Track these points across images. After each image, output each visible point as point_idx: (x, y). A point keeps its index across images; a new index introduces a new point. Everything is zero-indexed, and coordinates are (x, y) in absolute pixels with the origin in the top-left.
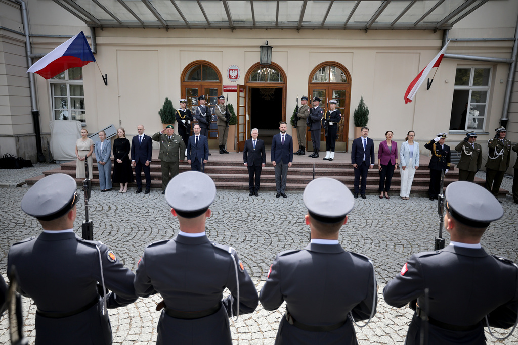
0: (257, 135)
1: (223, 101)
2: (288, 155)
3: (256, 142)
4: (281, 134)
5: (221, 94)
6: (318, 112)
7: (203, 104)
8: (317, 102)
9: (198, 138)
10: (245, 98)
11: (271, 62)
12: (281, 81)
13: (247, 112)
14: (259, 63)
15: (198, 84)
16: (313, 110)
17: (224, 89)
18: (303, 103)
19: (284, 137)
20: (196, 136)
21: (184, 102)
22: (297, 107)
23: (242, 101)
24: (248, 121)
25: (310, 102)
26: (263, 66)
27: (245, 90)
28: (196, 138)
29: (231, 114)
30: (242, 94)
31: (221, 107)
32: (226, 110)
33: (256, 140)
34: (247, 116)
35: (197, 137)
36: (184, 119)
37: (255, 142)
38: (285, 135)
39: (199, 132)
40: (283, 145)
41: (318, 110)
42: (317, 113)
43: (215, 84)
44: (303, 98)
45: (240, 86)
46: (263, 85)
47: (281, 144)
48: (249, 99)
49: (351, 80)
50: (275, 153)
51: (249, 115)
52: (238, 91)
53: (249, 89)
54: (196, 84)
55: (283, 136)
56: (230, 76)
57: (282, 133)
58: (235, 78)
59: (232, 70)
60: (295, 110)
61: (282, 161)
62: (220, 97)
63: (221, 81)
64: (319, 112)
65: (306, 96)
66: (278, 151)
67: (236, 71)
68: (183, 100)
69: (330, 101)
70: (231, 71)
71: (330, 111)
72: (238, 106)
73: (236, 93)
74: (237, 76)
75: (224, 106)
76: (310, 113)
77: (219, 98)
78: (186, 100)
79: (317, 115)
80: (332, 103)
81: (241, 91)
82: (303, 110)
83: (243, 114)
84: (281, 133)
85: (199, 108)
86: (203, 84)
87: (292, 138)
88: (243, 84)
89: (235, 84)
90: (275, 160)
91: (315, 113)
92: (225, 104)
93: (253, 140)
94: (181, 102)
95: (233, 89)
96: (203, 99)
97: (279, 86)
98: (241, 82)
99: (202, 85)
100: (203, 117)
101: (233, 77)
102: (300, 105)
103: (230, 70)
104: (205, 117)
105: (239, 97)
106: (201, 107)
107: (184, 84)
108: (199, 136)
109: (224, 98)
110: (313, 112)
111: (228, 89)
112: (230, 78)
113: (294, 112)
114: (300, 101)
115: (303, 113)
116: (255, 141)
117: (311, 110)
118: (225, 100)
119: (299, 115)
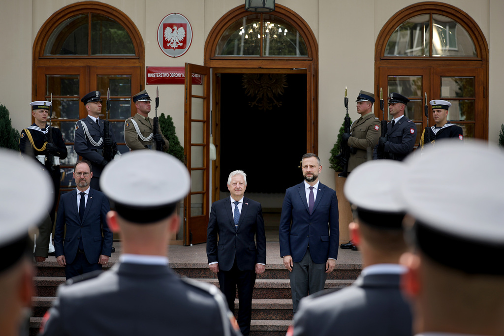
0: (243, 187)
1: (145, 107)
2: (324, 238)
3: (240, 207)
4: (307, 185)
5: (142, 88)
6: (403, 131)
7: (95, 114)
8: (399, 106)
9: (86, 197)
10: (206, 98)
11: (276, 6)
12: (302, 53)
13: (211, 139)
14: (243, 7)
15: (78, 64)
16: (389, 127)
17: (150, 75)
18: (361, 109)
19: (315, 192)
20: (78, 192)
21: (43, 108)
22: (347, 120)
23: (197, 106)
24: (215, 162)
25: (381, 107)
26: (254, 16)
27: (205, 79)
28: (79, 198)
29: (166, 141)
30: (197, 90)
31: (140, 122)
32: (155, 131)
33: (241, 201)
34: (212, 148)
35: (83, 194)
36: (41, 153)
37: (237, 206)
38: (316, 186)
39: (89, 180)
40: (311, 212)
41: (402, 127)
42: (399, 133)
43: (125, 64)
44: (362, 96)
45: (192, 68)
46: (256, 64)
47: (307, 210)
48: (216, 104)
49: (487, 51)
50: (289, 235)
51: (216, 146)
52: (187, 80)
53: (215, 75)
54: (72, 64)
55: (311, 188)
56: (165, 42)
57: (308, 181)
58: (179, 47)
59: (171, 26)
60: (341, 130)
61: (308, 257)
62: (139, 97)
63: (141, 56)
64: (405, 131)
65: (371, 90)
66: (298, 230)
67: (181, 29)
68: (41, 103)
69: (432, 102)
70: (169, 29)
71: (433, 128)
72: (188, 120)
73: (181, 88)
74: (184, 41)
75: (148, 119)
76: (383, 135)
77: (135, 99)
78: (48, 103)
79: (400, 139)
80: (437, 107)
81: (194, 81)
82: (363, 127)
83: (200, 141)
84: (305, 182)
85: (83, 123)
86: (92, 63)
87: (335, 193)
88: (201, 63)
89: (180, 62)
90: (291, 254)
91: (394, 135)
92: (151, 115)
93: (232, 200)
94: (35, 108)
95: (173, 75)
96: (95, 101)
97: (296, 67)
98: (196, 55)
99: (89, 67)
100: (95, 149)
101: (174, 45)
102: (355, 117)
103: (165, 26)
104: (100, 147)
105: (189, 96)
106: (88, 121)
107: (42, 63)
108: (87, 192)
109: (148, 98)
110: (389, 131)
111: (160, 75)
112: (165, 47)
113: (339, 136)
114: (353, 104)
115: (364, 136)
116: (237, 203)
117: (384, 125)
118: (153, 103)
119: (353, 140)
